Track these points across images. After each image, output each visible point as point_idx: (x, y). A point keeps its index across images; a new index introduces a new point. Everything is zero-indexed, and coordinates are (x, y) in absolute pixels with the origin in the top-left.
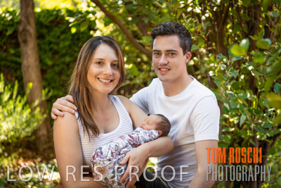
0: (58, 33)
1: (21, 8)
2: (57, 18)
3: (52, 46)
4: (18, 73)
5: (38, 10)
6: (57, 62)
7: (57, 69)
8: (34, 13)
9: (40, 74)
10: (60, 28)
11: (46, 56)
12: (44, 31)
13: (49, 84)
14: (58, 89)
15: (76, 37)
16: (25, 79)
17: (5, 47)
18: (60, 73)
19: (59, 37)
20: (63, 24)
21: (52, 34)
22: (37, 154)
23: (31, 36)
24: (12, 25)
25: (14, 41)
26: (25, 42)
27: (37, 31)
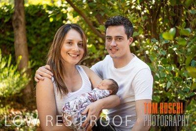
0: (41, 22)
1: (15, 4)
2: (40, 11)
3: (36, 30)
4: (12, 49)
5: (27, 5)
6: (39, 42)
7: (39, 47)
8: (24, 7)
9: (27, 50)
10: (42, 18)
11: (31, 37)
12: (31, 20)
13: (33, 57)
14: (39, 61)
15: (53, 25)
16: (16, 53)
17: (3, 31)
18: (41, 50)
20: (44, 15)
21: (36, 22)
22: (24, 106)
23: (21, 23)
24: (8, 15)
25: (9, 27)
26: (17, 27)
27: (26, 20)
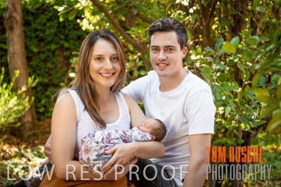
0: (44, 21)
2: (43, 5)
3: (38, 33)
6: (43, 50)
7: (42, 56)
9: (25, 61)
10: (46, 15)
11: (31, 43)
12: (30, 18)
13: (34, 72)
14: (43, 76)
15: (62, 25)
18: (45, 61)
19: (45, 24)
21: (38, 21)
22: (22, 141)
23: (17, 22)
26: (11, 28)
27: (23, 18)
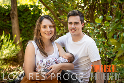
0: (27, 15)
2: (26, 8)
3: (24, 20)
4: (11, 31)
5: (18, 5)
6: (26, 26)
7: (26, 29)
8: (17, 6)
9: (19, 31)
10: (27, 12)
11: (22, 24)
12: (21, 14)
13: (23, 35)
14: (27, 37)
15: (34, 16)
16: (13, 32)
17: (5, 20)
18: (28, 31)
20: (29, 11)
21: (24, 15)
22: (18, 64)
23: (15, 15)
24: (8, 11)
25: (9, 18)
26: (13, 18)
27: (18, 14)
